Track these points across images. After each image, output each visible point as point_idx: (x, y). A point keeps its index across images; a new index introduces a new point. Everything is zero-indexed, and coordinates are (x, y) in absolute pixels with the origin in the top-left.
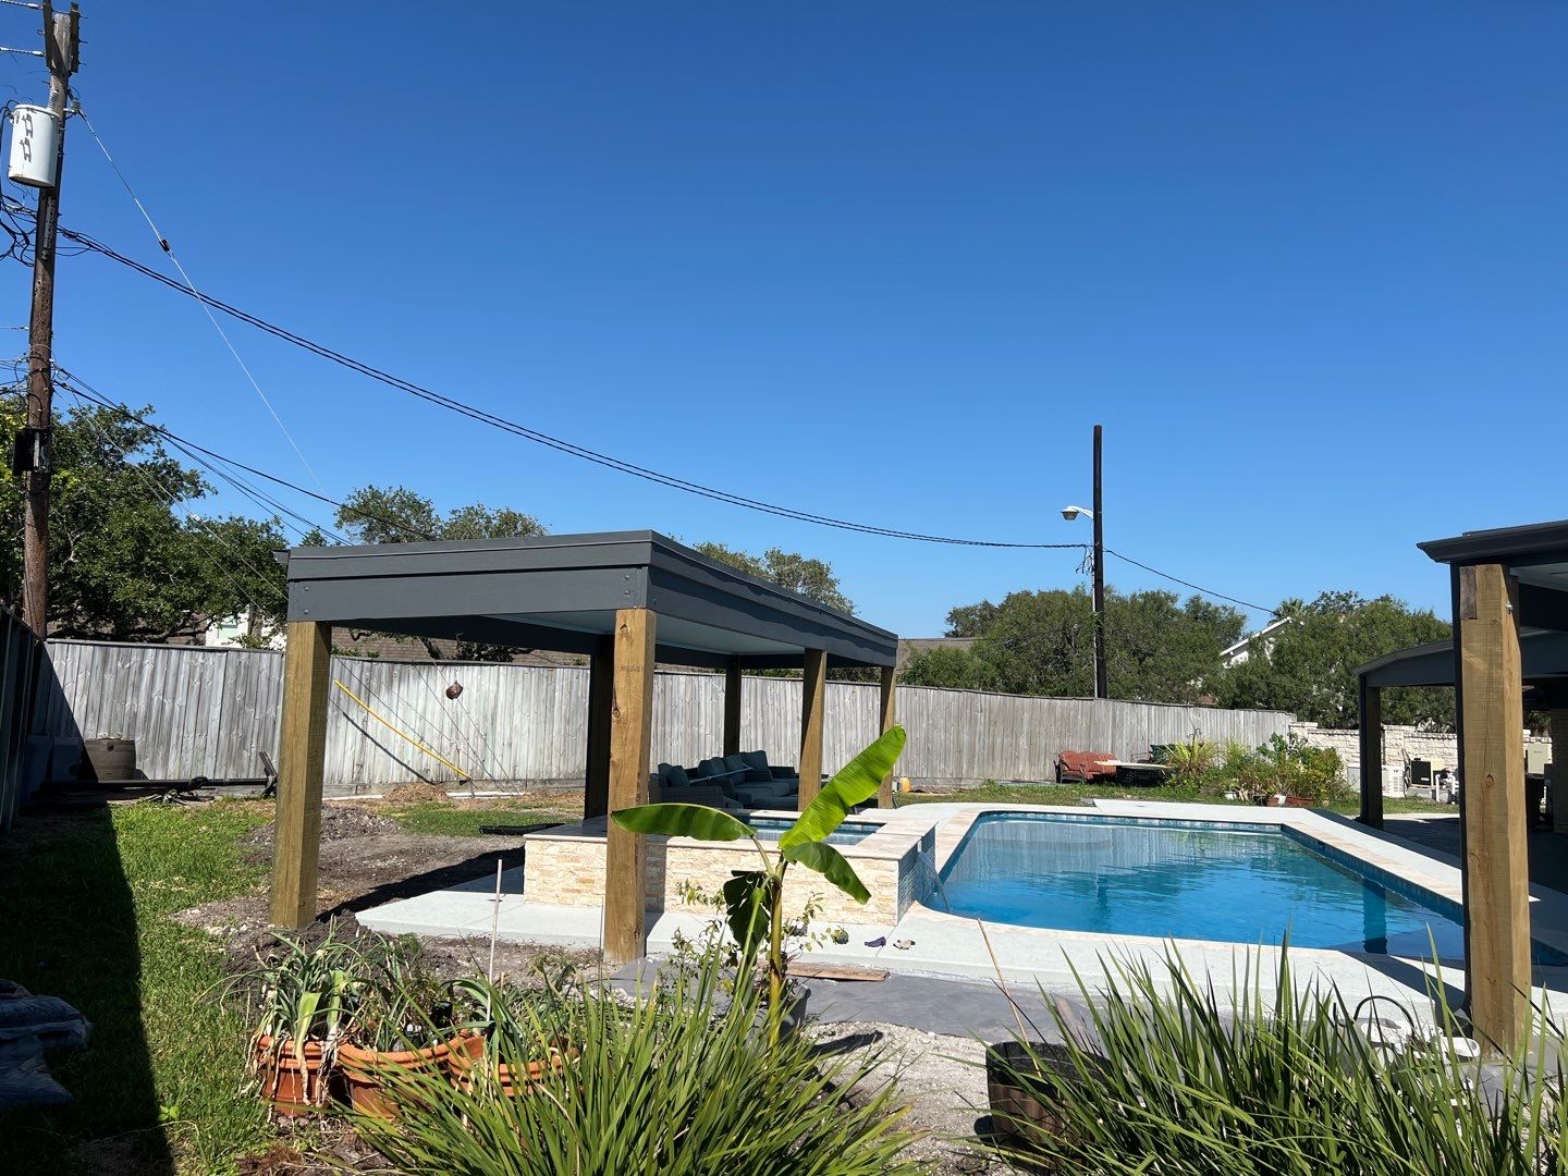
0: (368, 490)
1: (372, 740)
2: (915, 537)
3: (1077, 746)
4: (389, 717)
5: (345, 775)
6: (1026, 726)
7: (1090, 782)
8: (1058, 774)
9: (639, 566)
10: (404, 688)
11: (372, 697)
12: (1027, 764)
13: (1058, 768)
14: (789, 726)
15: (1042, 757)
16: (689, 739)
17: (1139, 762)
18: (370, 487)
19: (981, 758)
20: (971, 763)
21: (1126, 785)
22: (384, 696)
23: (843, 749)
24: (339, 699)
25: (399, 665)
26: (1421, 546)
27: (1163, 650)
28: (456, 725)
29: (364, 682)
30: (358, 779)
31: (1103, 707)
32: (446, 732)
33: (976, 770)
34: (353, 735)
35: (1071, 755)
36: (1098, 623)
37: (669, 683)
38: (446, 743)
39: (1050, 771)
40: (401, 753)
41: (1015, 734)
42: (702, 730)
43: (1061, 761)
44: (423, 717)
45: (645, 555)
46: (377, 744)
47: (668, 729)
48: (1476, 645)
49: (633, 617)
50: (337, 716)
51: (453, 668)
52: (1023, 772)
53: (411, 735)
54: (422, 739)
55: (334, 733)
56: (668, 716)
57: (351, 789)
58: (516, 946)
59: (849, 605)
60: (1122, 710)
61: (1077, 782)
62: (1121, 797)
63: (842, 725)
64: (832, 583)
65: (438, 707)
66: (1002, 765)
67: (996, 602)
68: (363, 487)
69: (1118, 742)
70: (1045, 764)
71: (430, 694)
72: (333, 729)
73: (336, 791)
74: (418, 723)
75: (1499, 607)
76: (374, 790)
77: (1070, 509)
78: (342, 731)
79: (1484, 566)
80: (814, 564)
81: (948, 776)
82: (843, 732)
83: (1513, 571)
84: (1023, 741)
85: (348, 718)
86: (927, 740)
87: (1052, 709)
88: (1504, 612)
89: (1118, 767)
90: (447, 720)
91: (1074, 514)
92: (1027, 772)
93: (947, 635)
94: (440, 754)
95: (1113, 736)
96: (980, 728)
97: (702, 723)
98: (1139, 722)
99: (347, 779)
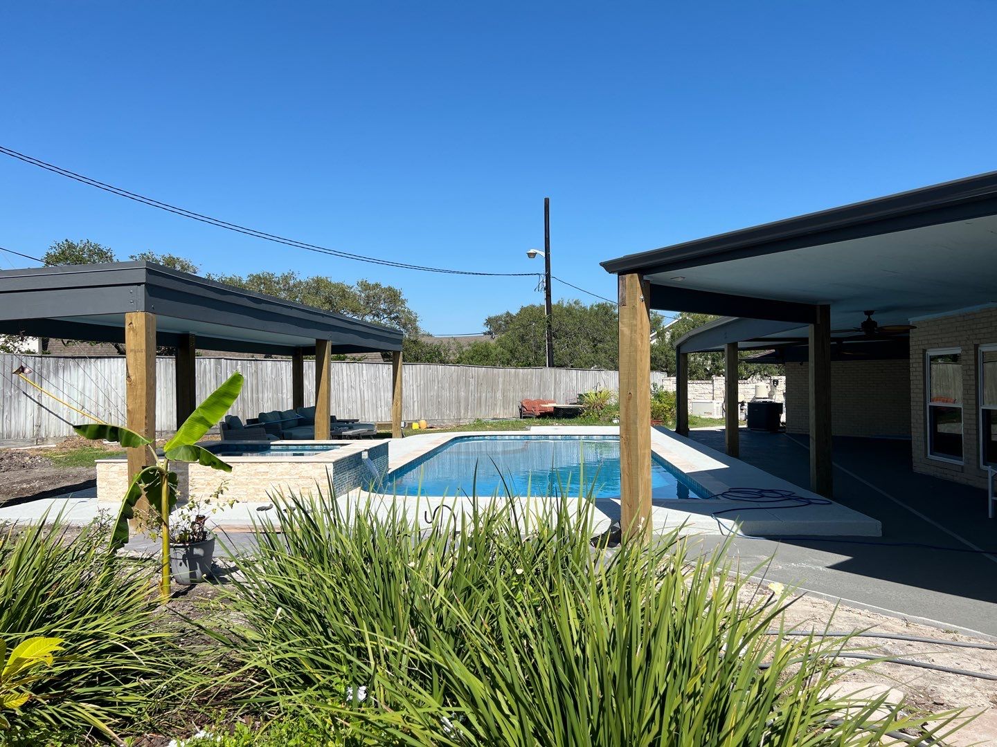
0: (65, 242)
1: (46, 408)
2: (428, 269)
3: (532, 396)
4: (57, 394)
5: (28, 433)
6: (500, 386)
7: (538, 417)
8: (521, 413)
9: (139, 284)
10: (67, 373)
11: (44, 381)
12: (502, 408)
13: (520, 410)
14: (346, 392)
15: (511, 404)
16: (275, 402)
17: (570, 404)
18: (66, 240)
19: (473, 406)
20: (466, 409)
21: (559, 418)
22: (53, 380)
23: (383, 404)
24: (19, 383)
25: (62, 359)
26: (603, 265)
27: (608, 338)
28: (107, 398)
29: (37, 371)
30: (38, 435)
31: (548, 372)
32: (101, 403)
33: (469, 413)
34: (31, 406)
35: (528, 402)
36: (548, 322)
37: (260, 366)
38: (101, 410)
39: (516, 412)
40: (68, 417)
41: (494, 391)
42: (285, 396)
43: (522, 406)
44: (83, 393)
45: (142, 277)
46: (50, 411)
47: (260, 395)
48: (625, 320)
49: (137, 317)
50: (19, 394)
51: (102, 360)
52: (500, 413)
53: (74, 405)
54: (83, 407)
55: (16, 406)
56: (260, 388)
57: (33, 441)
58: (79, 527)
59: (414, 316)
60: (560, 374)
61: (530, 417)
62: (552, 425)
63: (382, 390)
64: (403, 302)
65: (94, 385)
66: (486, 410)
67: (514, 312)
68: (61, 240)
69: (558, 393)
70: (513, 408)
71: (87, 379)
72: (16, 403)
73: (22, 444)
74: (79, 397)
75: (635, 299)
76: (50, 441)
77: (532, 251)
78: (23, 404)
79: (630, 275)
80: (390, 289)
81: (452, 418)
82: (382, 394)
83: (645, 277)
84: (499, 395)
85: (27, 395)
86: (438, 396)
87: (516, 375)
88: (638, 302)
89: (555, 407)
90: (101, 394)
91: (534, 254)
92: (502, 412)
93: (485, 334)
94: (97, 417)
95: (555, 389)
96: (472, 388)
97: (285, 391)
98: (571, 380)
99: (29, 435)
